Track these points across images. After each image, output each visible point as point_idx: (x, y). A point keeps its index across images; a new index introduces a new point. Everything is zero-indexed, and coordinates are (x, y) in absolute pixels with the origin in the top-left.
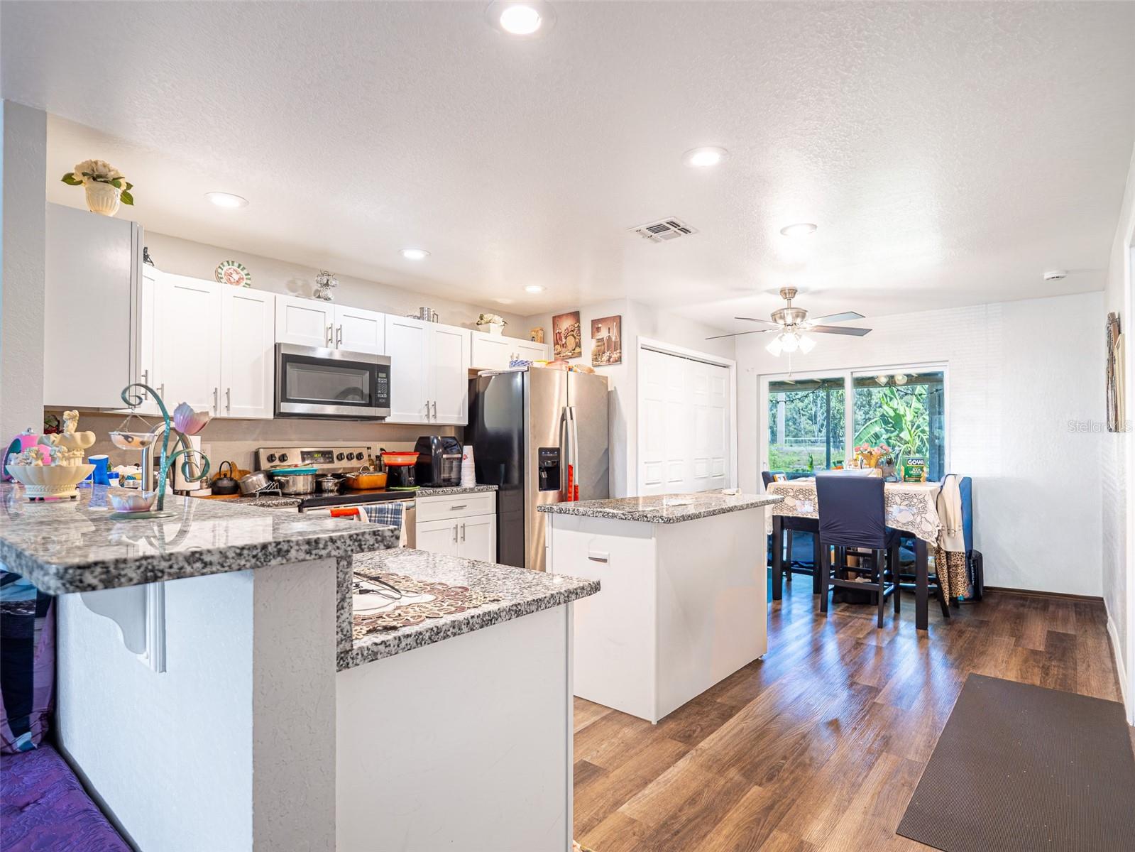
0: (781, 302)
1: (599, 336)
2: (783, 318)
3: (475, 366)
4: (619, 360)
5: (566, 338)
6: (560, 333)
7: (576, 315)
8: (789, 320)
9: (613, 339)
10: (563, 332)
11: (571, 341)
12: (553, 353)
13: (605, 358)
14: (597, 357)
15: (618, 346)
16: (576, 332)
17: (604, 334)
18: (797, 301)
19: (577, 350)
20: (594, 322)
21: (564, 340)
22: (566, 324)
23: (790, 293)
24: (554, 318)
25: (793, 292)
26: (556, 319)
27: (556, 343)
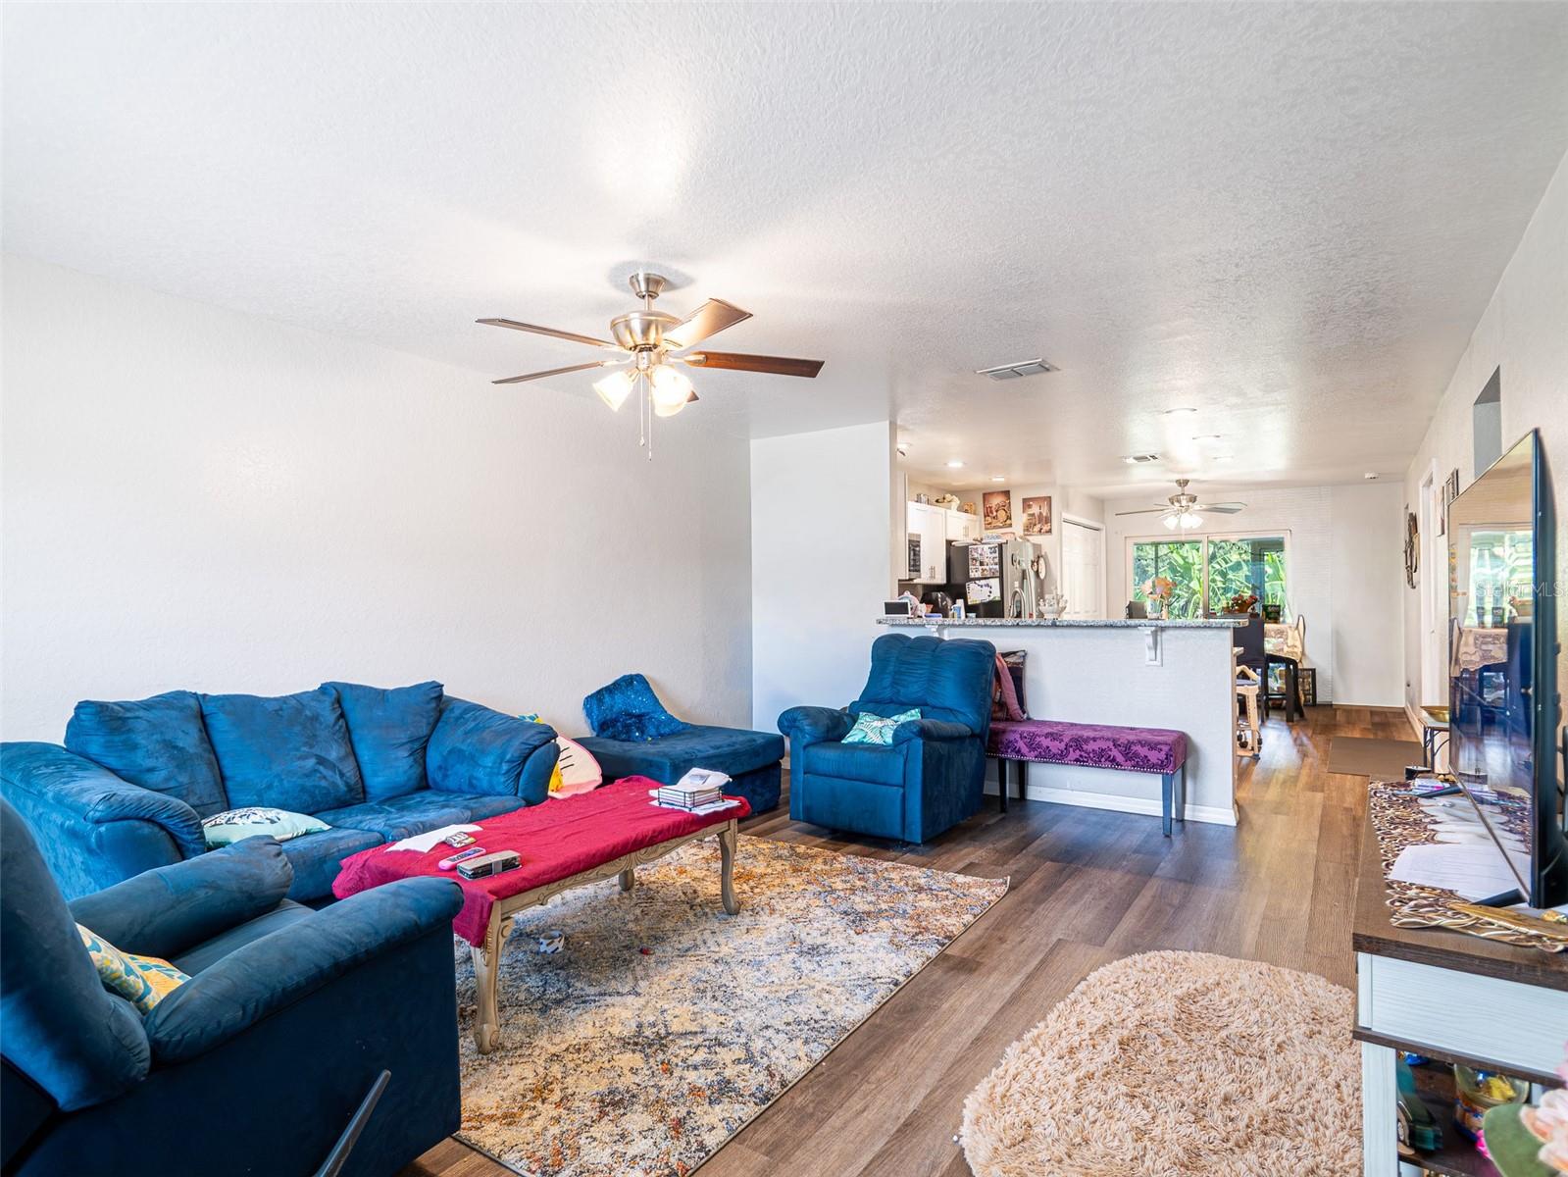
0: (1179, 490)
1: (1031, 511)
2: (1179, 501)
3: (950, 538)
4: (1050, 531)
5: (997, 511)
6: (991, 508)
7: (1007, 493)
8: (1184, 503)
9: (1044, 514)
10: (994, 506)
11: (1002, 515)
12: (983, 522)
13: (1037, 528)
14: (1028, 528)
15: (1048, 520)
16: (1006, 508)
17: (1035, 509)
18: (1188, 489)
19: (1008, 522)
20: (1025, 501)
21: (995, 514)
22: (996, 501)
23: (1184, 483)
24: (984, 495)
25: (1186, 482)
26: (986, 496)
27: (986, 515)
